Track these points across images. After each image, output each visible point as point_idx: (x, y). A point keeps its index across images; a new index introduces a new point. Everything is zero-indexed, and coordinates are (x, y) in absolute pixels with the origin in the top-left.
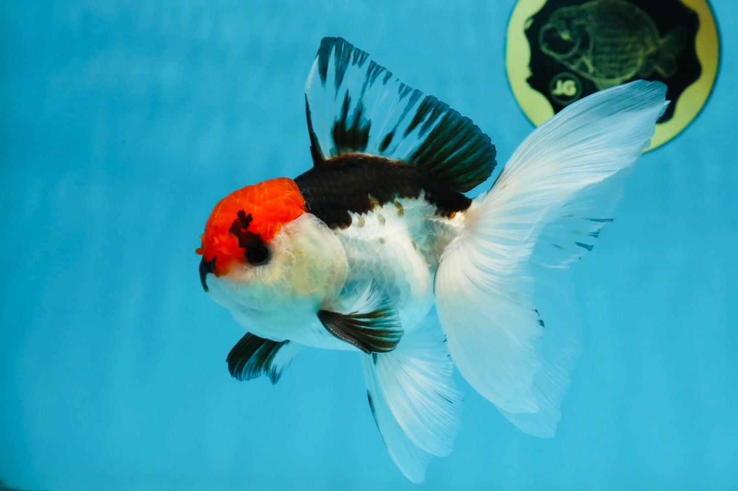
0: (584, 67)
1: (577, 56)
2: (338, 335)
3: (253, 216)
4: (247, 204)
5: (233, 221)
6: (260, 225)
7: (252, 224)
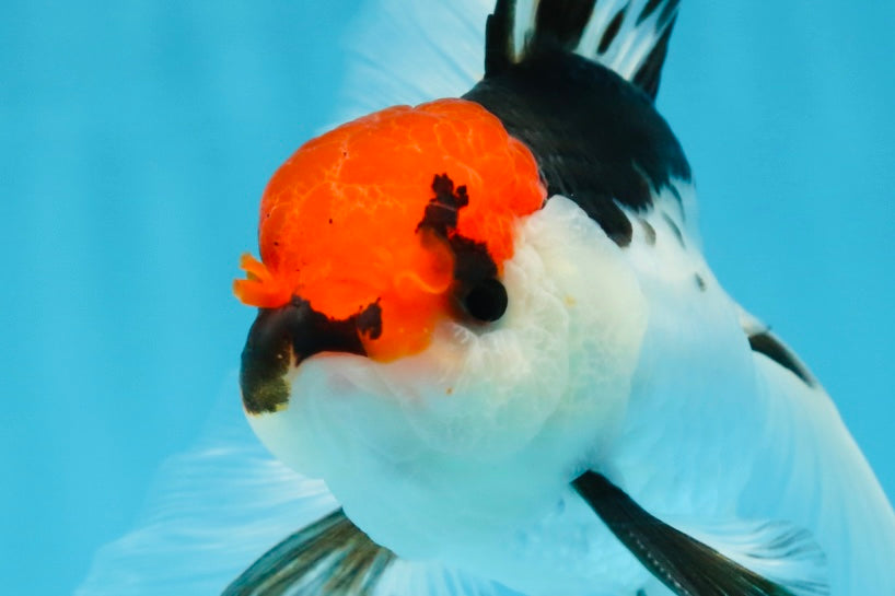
3: (469, 192)
4: (446, 157)
5: (426, 202)
6: (481, 219)
7: (464, 214)
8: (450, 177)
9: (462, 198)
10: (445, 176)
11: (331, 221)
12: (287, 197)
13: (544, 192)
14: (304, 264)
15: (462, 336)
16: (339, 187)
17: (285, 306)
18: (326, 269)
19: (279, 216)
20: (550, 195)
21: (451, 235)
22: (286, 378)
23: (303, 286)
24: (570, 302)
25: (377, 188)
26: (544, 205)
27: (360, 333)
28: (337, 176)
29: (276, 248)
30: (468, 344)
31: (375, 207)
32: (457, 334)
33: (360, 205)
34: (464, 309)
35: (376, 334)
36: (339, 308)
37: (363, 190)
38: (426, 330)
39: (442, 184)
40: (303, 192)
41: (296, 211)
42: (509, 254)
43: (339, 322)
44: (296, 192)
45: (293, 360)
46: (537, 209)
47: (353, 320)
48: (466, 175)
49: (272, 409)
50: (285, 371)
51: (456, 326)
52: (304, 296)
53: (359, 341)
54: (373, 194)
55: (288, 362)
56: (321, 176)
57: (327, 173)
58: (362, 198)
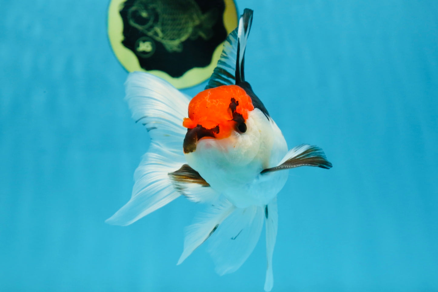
0: (156, 34)
1: (151, 27)
2: (288, 167)
3: (239, 102)
4: (234, 94)
5: (229, 103)
6: (241, 109)
7: (237, 108)
8: (235, 98)
9: (237, 103)
10: (234, 98)
11: (207, 107)
12: (195, 103)
13: (254, 107)
14: (200, 117)
15: (237, 135)
16: (209, 100)
17: (195, 128)
18: (206, 118)
19: (194, 107)
20: (255, 108)
21: (235, 112)
22: (196, 143)
23: (200, 122)
24: (260, 131)
25: (218, 100)
26: (254, 110)
27: (214, 132)
28: (208, 98)
29: (193, 114)
30: (239, 136)
31: (218, 104)
32: (236, 134)
33: (214, 104)
34: (238, 129)
35: (218, 132)
36: (209, 126)
37: (215, 101)
38: (229, 132)
39: (233, 100)
40: (200, 102)
41: (198, 106)
42: (247, 118)
43: (209, 129)
44: (198, 102)
45: (197, 139)
46: (252, 110)
47: (212, 129)
48: (238, 99)
49: (192, 151)
50: (195, 142)
51: (236, 132)
52: (200, 124)
53: (214, 135)
54: (217, 101)
55: (196, 140)
56: (204, 98)
57: (205, 98)
58: (214, 102)
